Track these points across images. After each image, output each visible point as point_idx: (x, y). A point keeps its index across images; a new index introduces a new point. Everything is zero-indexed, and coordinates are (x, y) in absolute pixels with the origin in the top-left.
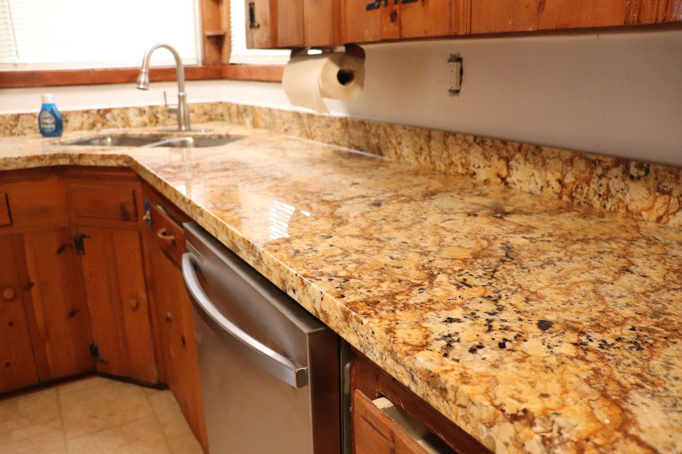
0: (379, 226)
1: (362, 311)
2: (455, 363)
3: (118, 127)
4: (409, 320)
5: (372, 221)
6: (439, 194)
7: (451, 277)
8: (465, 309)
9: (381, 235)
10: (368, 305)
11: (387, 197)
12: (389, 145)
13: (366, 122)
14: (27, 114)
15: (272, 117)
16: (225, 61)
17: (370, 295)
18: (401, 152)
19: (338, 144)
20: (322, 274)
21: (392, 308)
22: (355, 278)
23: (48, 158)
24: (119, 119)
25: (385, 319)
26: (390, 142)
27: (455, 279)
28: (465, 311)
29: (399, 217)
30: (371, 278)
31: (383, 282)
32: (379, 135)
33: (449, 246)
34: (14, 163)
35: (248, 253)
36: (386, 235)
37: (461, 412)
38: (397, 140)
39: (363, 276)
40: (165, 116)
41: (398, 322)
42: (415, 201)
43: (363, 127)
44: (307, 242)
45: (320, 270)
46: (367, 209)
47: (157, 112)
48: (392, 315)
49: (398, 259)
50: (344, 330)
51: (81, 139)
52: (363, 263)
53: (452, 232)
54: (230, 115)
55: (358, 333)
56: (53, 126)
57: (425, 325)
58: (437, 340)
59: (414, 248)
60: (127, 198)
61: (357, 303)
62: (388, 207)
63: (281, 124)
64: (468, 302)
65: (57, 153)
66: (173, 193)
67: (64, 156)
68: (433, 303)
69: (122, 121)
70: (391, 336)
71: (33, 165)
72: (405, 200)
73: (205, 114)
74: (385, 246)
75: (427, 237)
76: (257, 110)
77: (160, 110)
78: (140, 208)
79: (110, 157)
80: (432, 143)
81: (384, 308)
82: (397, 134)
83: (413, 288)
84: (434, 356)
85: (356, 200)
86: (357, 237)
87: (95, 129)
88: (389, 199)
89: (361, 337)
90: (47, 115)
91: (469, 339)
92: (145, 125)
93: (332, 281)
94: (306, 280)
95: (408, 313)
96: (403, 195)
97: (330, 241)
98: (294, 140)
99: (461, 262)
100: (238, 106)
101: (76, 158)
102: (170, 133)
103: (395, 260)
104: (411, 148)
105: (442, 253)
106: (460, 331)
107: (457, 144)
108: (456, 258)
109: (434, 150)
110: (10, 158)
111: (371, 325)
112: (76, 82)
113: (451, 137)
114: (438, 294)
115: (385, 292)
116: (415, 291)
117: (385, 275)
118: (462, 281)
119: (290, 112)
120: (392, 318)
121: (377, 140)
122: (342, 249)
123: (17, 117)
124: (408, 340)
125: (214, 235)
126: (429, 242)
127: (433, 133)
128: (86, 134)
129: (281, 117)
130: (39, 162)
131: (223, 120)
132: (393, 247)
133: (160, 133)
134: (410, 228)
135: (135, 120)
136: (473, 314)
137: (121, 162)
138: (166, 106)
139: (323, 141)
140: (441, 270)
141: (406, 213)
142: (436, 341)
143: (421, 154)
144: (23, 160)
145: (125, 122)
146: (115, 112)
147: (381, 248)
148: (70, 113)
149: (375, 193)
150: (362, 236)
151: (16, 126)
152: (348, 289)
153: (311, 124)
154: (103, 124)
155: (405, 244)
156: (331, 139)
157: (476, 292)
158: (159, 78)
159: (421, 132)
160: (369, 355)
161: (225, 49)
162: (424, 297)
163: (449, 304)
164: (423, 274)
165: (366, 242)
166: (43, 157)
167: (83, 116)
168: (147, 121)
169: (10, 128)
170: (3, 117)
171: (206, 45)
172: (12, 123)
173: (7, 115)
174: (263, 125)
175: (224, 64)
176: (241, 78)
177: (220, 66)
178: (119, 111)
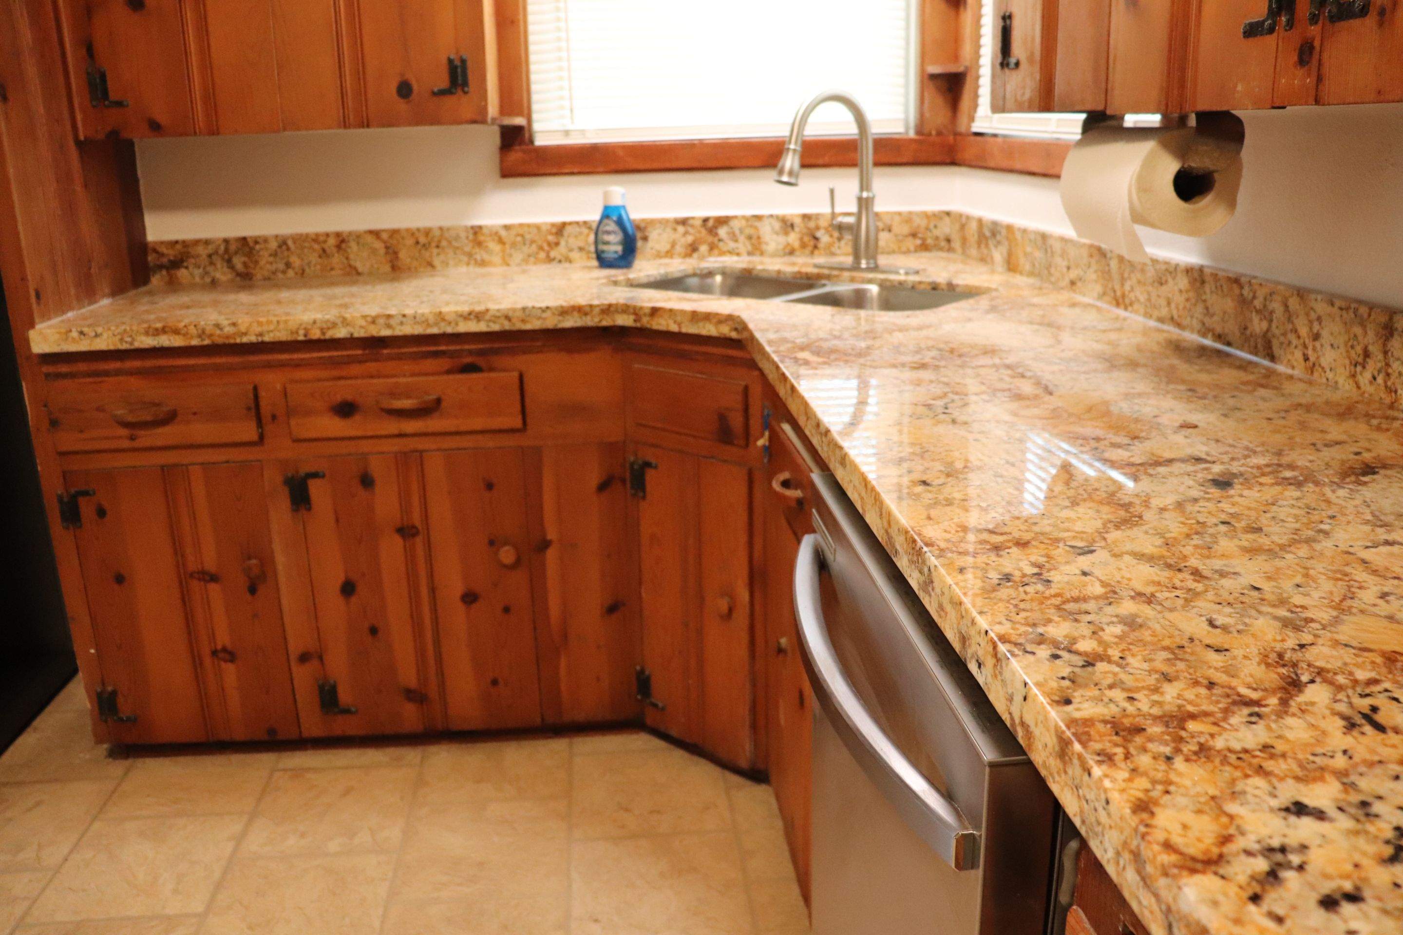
0: (1209, 539)
1: (1098, 746)
2: (1271, 925)
3: (738, 254)
4: (1199, 789)
5: (1198, 522)
6: (1382, 472)
7: (1341, 696)
8: (1349, 786)
9: (1208, 561)
10: (1117, 734)
11: (1252, 467)
12: (1292, 337)
13: (1243, 280)
14: (577, 223)
15: (1045, 252)
16: (962, 128)
17: (1130, 708)
18: (1318, 358)
19: (1179, 325)
20: (1041, 640)
21: (1167, 750)
22: (1110, 661)
23: (597, 310)
24: (742, 238)
25: (1145, 774)
26: (1295, 331)
27: (1351, 704)
28: (1346, 791)
29: (1264, 520)
30: (1146, 666)
31: (1170, 681)
32: (1272, 312)
33: (1362, 612)
34: (539, 318)
36: (1218, 564)
38: (1311, 329)
39: (1130, 659)
40: (831, 236)
41: (1172, 788)
42: (1317, 483)
43: (1237, 291)
44: (1033, 558)
45: (1040, 630)
46: (1195, 493)
47: (818, 228)
48: (1163, 766)
49: (1225, 629)
50: (1057, 778)
51: (667, 274)
52: (1141, 626)
53: (1385, 578)
54: (964, 240)
55: (1080, 791)
56: (619, 248)
57: (1232, 808)
58: (1249, 853)
59: (1274, 606)
60: (731, 401)
61: (1093, 725)
62: (1246, 493)
63: (1065, 270)
64: (1363, 769)
65: (614, 302)
66: (802, 408)
67: (625, 309)
68: (1272, 756)
69: (748, 243)
70: (1142, 821)
71: (570, 322)
72: (1295, 478)
73: (914, 235)
74: (1206, 591)
75: (1314, 581)
76: (1018, 236)
77: (823, 223)
78: (755, 423)
79: (707, 317)
81: (1150, 746)
82: (1313, 315)
83: (1235, 708)
84: (1226, 895)
85: (1177, 468)
86: (1150, 559)
87: (695, 255)
88: (1255, 471)
89: (1085, 803)
90: (611, 226)
91: (1330, 870)
92: (792, 252)
93: (1058, 662)
94: (1002, 648)
95: (1201, 771)
96: (1291, 467)
97: (1084, 562)
98: (1086, 306)
99: (1379, 660)
100: (980, 221)
101: (645, 315)
102: (835, 273)
103: (1219, 630)
104: (1342, 349)
105: (1341, 628)
106: (1314, 842)
108: (1372, 647)
109: (1398, 359)
110: (533, 307)
111: (1107, 783)
114: (1290, 735)
115: (1167, 708)
116: (1239, 717)
117: (1181, 665)
118: (1367, 711)
119: (1083, 246)
120: (1159, 776)
121: (1265, 325)
122: (1104, 584)
123: (560, 229)
124: (1177, 840)
125: (861, 511)
126: (1316, 595)
128: (677, 266)
129: (1064, 254)
130: (581, 318)
131: (950, 250)
132: (1225, 595)
133: (815, 271)
134: (1281, 553)
135: (773, 241)
136: (1364, 804)
137: (725, 330)
138: (834, 215)
139: (1148, 315)
140: (1321, 672)
141: (1282, 512)
142: (1243, 857)
143: (1364, 367)
144: (554, 314)
145: (753, 245)
146: (735, 225)
147: (1197, 594)
148: (652, 222)
149: (1226, 453)
150: (1162, 557)
151: (557, 244)
152: (1086, 686)
153: (1126, 275)
154: (712, 247)
155: (1255, 594)
157: (1394, 746)
158: (827, 160)
159: (1369, 315)
160: (1095, 846)
161: (965, 103)
162: (1255, 735)
163: (1312, 766)
164: (1272, 678)
165: (1163, 575)
166: (588, 309)
167: (675, 230)
168: (796, 244)
169: (546, 247)
170: (538, 227)
171: (926, 94)
172: (551, 238)
173: (546, 224)
174: (1028, 267)
175: (960, 134)
176: (992, 164)
177: (951, 138)
178: (744, 222)
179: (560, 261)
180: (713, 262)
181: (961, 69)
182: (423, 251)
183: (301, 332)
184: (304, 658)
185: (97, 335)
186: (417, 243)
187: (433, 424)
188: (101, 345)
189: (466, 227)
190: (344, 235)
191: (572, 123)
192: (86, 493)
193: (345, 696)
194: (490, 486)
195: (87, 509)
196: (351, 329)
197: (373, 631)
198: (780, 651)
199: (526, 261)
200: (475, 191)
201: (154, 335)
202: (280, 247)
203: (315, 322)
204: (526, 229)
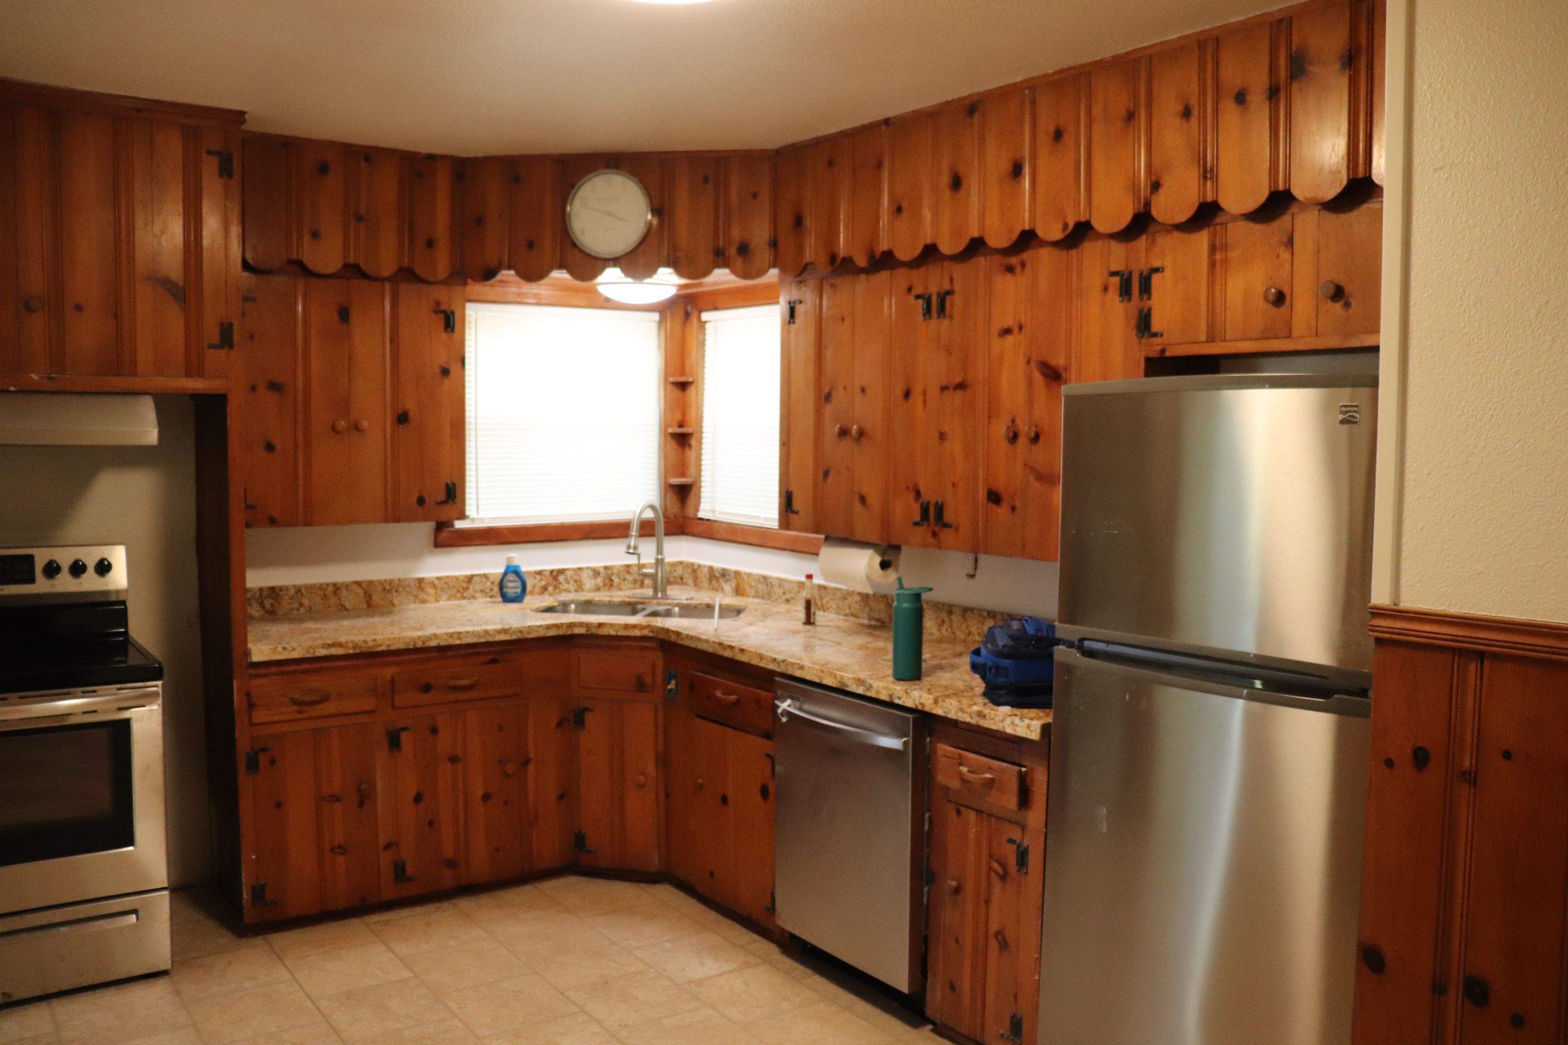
3: (569, 592)
14: (480, 575)
15: (767, 585)
16: (691, 515)
19: (856, 617)
23: (565, 626)
24: (572, 582)
35: (858, 686)
37: (992, 721)
40: (620, 578)
43: (884, 601)
47: (612, 574)
50: (934, 710)
51: (547, 605)
54: (696, 579)
55: (943, 707)
56: (519, 590)
60: (645, 669)
63: (782, 594)
67: (581, 624)
69: (575, 584)
71: (551, 633)
76: (745, 577)
77: (615, 571)
78: (659, 679)
80: (953, 617)
87: (546, 593)
89: (942, 710)
90: (511, 577)
100: (711, 569)
101: (594, 627)
102: (647, 601)
107: (974, 618)
112: (531, 539)
113: (969, 612)
119: (795, 582)
123: (470, 579)
127: (954, 610)
128: (548, 601)
129: (780, 586)
131: (686, 584)
133: (634, 600)
135: (589, 583)
139: (836, 614)
145: (578, 586)
146: (568, 574)
148: (535, 573)
151: (468, 588)
156: (848, 611)
160: (950, 716)
161: (691, 500)
167: (535, 578)
168: (601, 584)
169: (462, 591)
170: (457, 578)
171: (668, 495)
172: (464, 585)
173: (461, 576)
174: (753, 593)
175: (688, 518)
176: (720, 537)
177: (681, 519)
178: (573, 572)
179: (469, 599)
180: (564, 597)
181: (690, 483)
182: (388, 595)
183: (412, 644)
184: (387, 847)
185: (293, 649)
186: (384, 589)
187: (473, 694)
188: (296, 655)
189: (414, 579)
190: (339, 586)
191: (478, 514)
192: (264, 750)
193: (410, 869)
194: (501, 729)
195: (263, 759)
196: (438, 641)
197: (431, 824)
198: (701, 787)
199: (449, 599)
200: (417, 556)
201: (327, 648)
202: (296, 593)
203: (419, 638)
204: (450, 579)
